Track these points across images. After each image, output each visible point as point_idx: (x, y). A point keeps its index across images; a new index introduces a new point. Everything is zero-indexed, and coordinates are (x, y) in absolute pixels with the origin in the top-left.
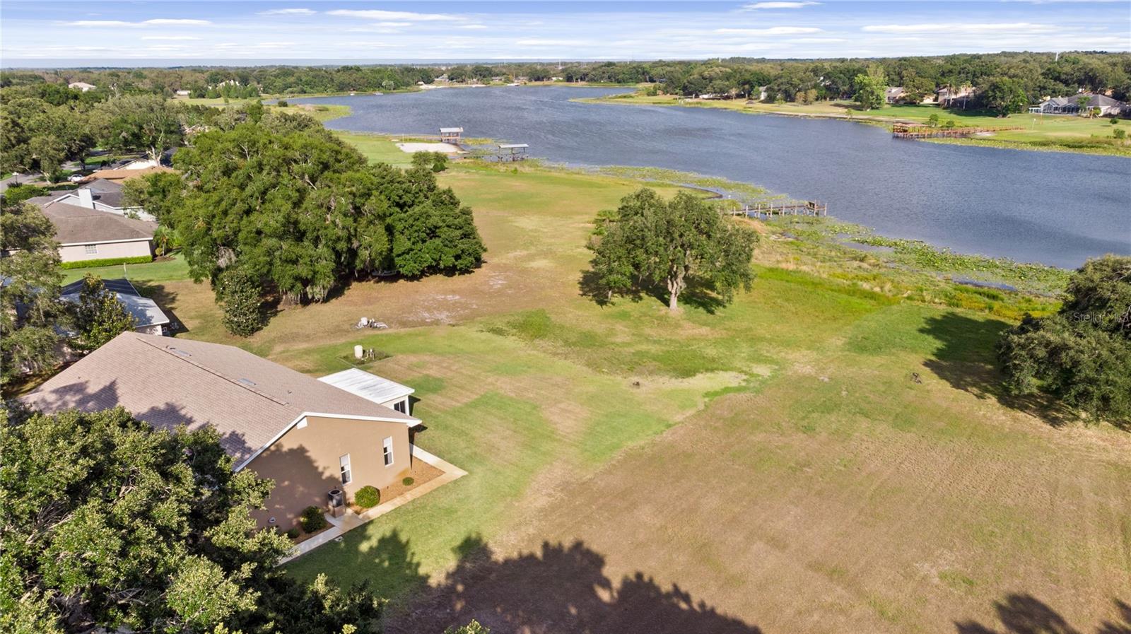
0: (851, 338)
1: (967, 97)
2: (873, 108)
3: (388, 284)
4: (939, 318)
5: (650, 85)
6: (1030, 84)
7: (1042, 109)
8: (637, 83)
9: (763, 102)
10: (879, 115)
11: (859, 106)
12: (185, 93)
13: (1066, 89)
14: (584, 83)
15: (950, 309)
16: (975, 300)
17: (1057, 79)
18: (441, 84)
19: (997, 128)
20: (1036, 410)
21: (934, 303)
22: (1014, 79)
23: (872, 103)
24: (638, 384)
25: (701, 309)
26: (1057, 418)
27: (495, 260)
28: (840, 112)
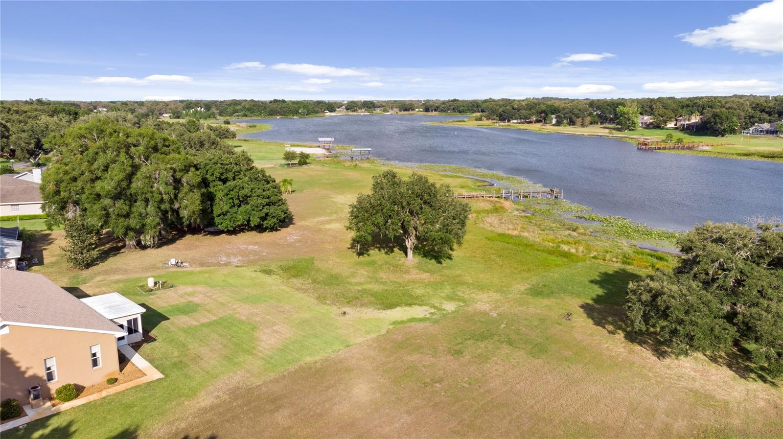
0: (533, 285)
1: (696, 123)
2: (630, 130)
3: (212, 237)
4: (611, 272)
5: (478, 114)
6: (742, 114)
7: (751, 131)
8: (473, 113)
9: (553, 125)
10: (633, 134)
11: (620, 128)
12: (167, 115)
13: (769, 118)
14: (436, 113)
15: (623, 266)
16: (645, 260)
17: (762, 111)
18: (340, 113)
19: (715, 144)
20: (652, 345)
21: (612, 261)
22: (730, 110)
23: (629, 126)
24: (345, 313)
25: (433, 261)
26: (665, 352)
27: (303, 223)
28: (605, 132)
